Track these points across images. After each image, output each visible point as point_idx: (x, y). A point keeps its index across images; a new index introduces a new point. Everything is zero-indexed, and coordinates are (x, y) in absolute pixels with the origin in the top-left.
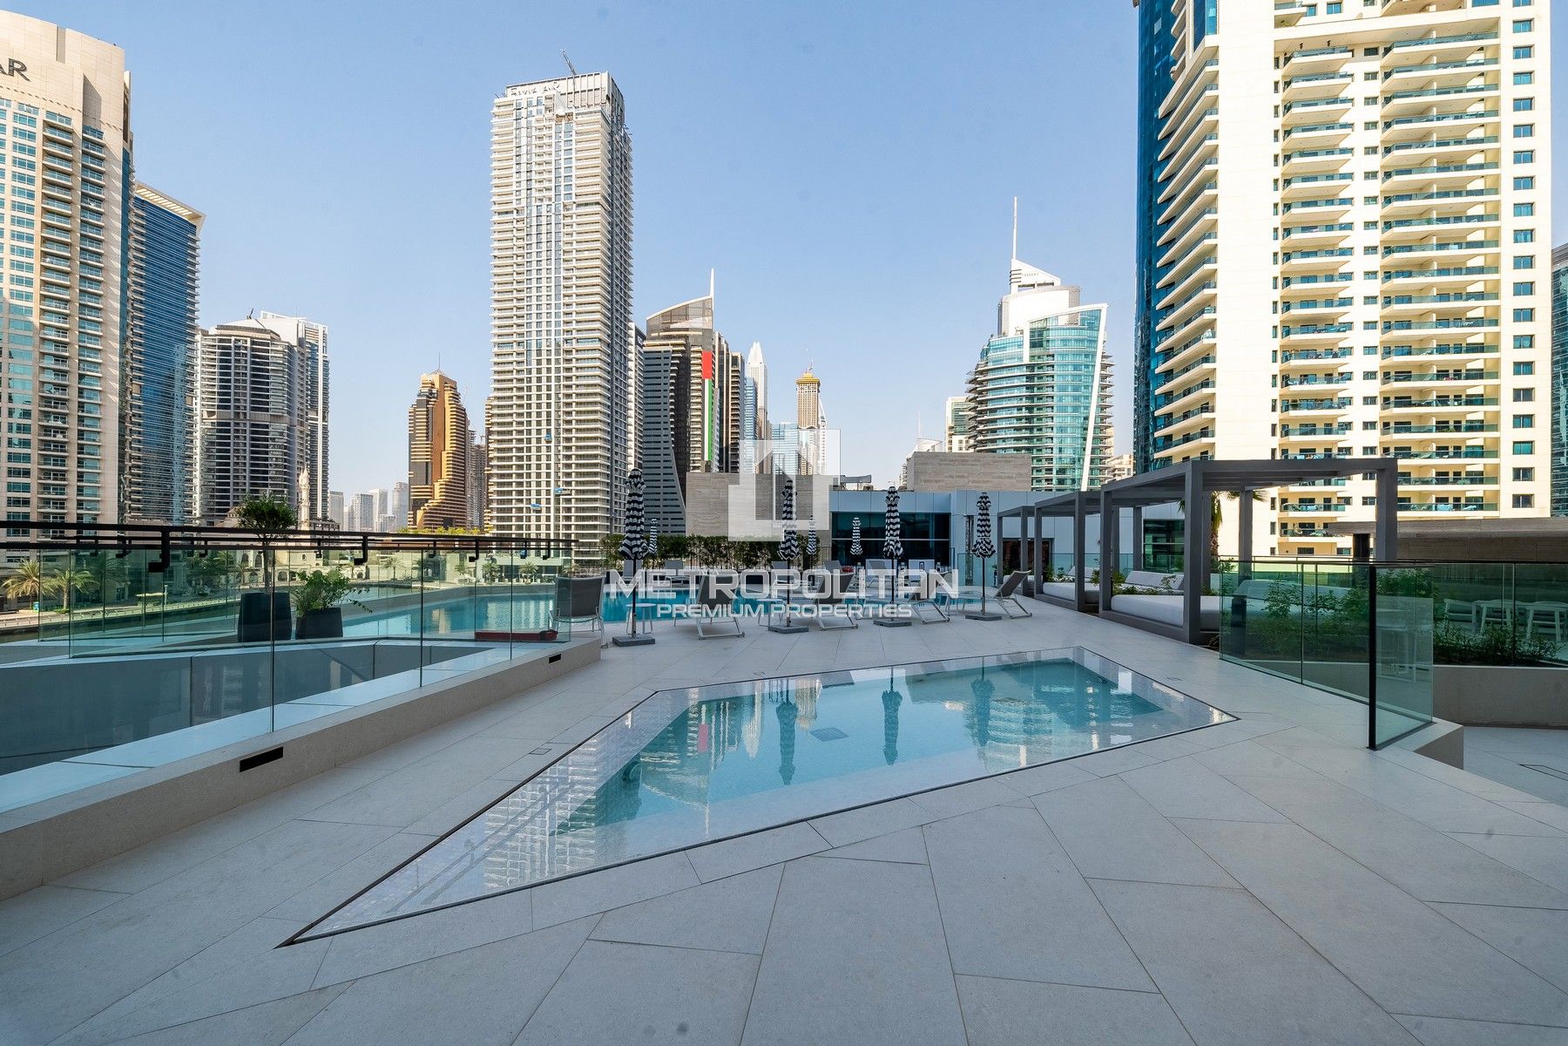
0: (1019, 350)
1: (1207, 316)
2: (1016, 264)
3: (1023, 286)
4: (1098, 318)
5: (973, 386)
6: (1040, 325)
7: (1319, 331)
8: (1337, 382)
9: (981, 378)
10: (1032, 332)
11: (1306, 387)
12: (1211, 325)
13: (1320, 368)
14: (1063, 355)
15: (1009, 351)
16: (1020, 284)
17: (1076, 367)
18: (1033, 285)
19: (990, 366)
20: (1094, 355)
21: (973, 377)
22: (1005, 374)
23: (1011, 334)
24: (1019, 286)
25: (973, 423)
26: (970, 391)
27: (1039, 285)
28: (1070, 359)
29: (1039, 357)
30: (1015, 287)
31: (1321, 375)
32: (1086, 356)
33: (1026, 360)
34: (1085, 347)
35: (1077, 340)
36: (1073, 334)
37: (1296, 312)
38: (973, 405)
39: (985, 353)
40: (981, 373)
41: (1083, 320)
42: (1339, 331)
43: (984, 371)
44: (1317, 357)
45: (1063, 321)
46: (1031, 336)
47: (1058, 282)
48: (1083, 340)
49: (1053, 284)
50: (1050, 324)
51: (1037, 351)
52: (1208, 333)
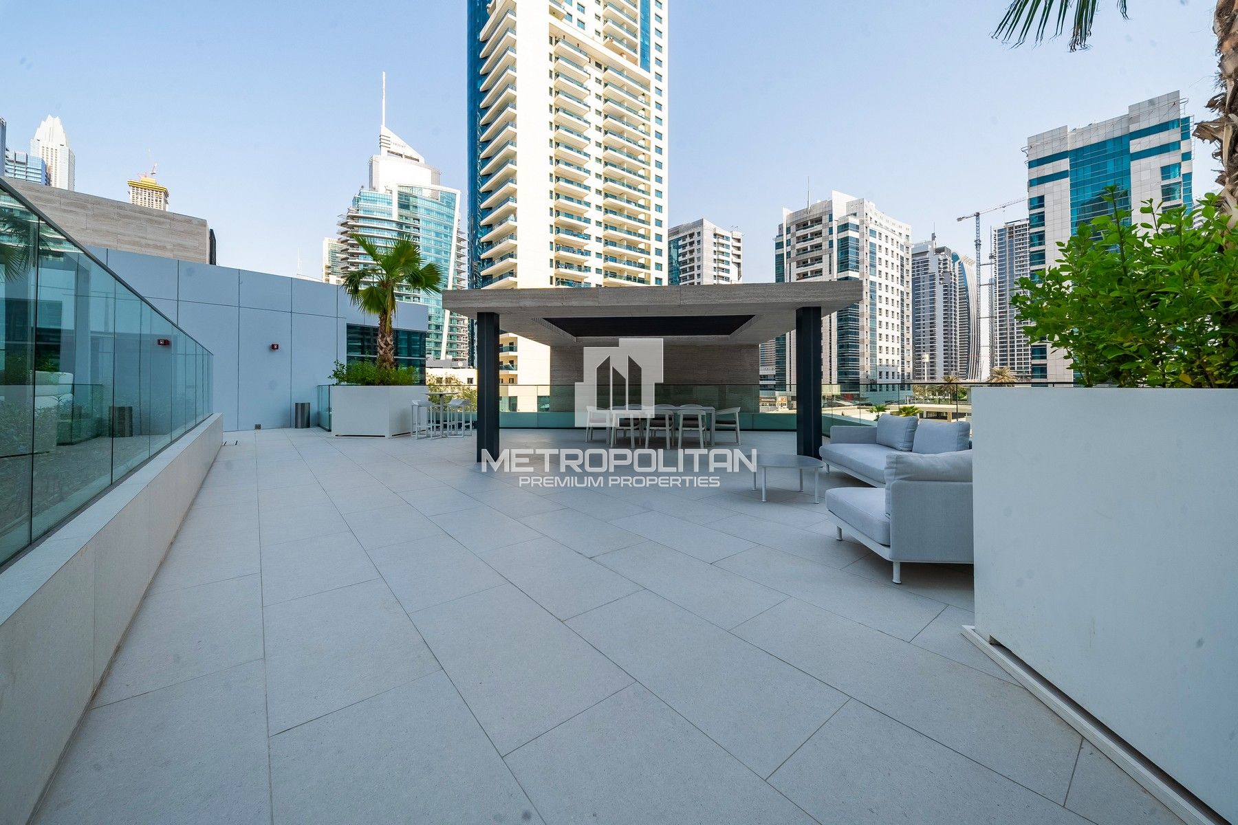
0: (388, 207)
1: (510, 204)
2: (385, 131)
3: (393, 153)
4: (454, 200)
5: (346, 229)
6: (407, 191)
7: (575, 235)
8: (584, 271)
9: (351, 223)
10: (400, 194)
11: (568, 271)
12: (513, 211)
13: (577, 261)
14: (428, 222)
15: (379, 205)
16: (389, 150)
17: (438, 234)
18: (401, 155)
19: (361, 214)
20: (451, 228)
21: (345, 221)
22: (375, 224)
23: (382, 191)
24: (388, 151)
25: (345, 264)
26: (342, 233)
27: (406, 157)
28: (432, 226)
29: (406, 218)
30: (384, 150)
31: (576, 265)
32: (445, 227)
33: (395, 217)
34: (444, 220)
35: (438, 213)
36: (435, 207)
37: (562, 218)
38: (345, 246)
39: (356, 200)
40: (353, 218)
41: (442, 197)
42: (584, 238)
43: (355, 217)
44: (574, 252)
45: (427, 194)
46: (399, 198)
47: (422, 160)
48: (443, 214)
49: (418, 161)
50: (415, 193)
51: (404, 212)
52: (512, 217)
